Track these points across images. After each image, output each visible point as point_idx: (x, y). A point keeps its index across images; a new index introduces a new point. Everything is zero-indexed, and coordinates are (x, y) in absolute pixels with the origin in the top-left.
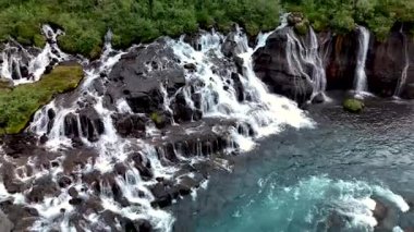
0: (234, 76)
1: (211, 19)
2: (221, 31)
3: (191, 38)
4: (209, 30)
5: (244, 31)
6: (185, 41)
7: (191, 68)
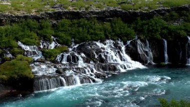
0: (119, 52)
1: (109, 35)
2: (113, 40)
3: (102, 41)
4: (109, 39)
5: (122, 40)
6: (100, 42)
7: (104, 49)
